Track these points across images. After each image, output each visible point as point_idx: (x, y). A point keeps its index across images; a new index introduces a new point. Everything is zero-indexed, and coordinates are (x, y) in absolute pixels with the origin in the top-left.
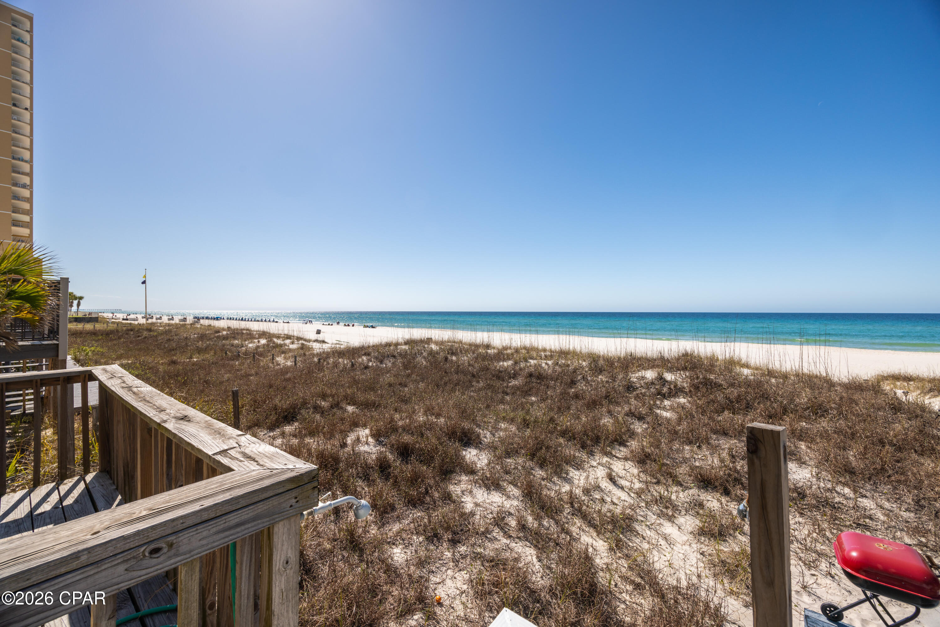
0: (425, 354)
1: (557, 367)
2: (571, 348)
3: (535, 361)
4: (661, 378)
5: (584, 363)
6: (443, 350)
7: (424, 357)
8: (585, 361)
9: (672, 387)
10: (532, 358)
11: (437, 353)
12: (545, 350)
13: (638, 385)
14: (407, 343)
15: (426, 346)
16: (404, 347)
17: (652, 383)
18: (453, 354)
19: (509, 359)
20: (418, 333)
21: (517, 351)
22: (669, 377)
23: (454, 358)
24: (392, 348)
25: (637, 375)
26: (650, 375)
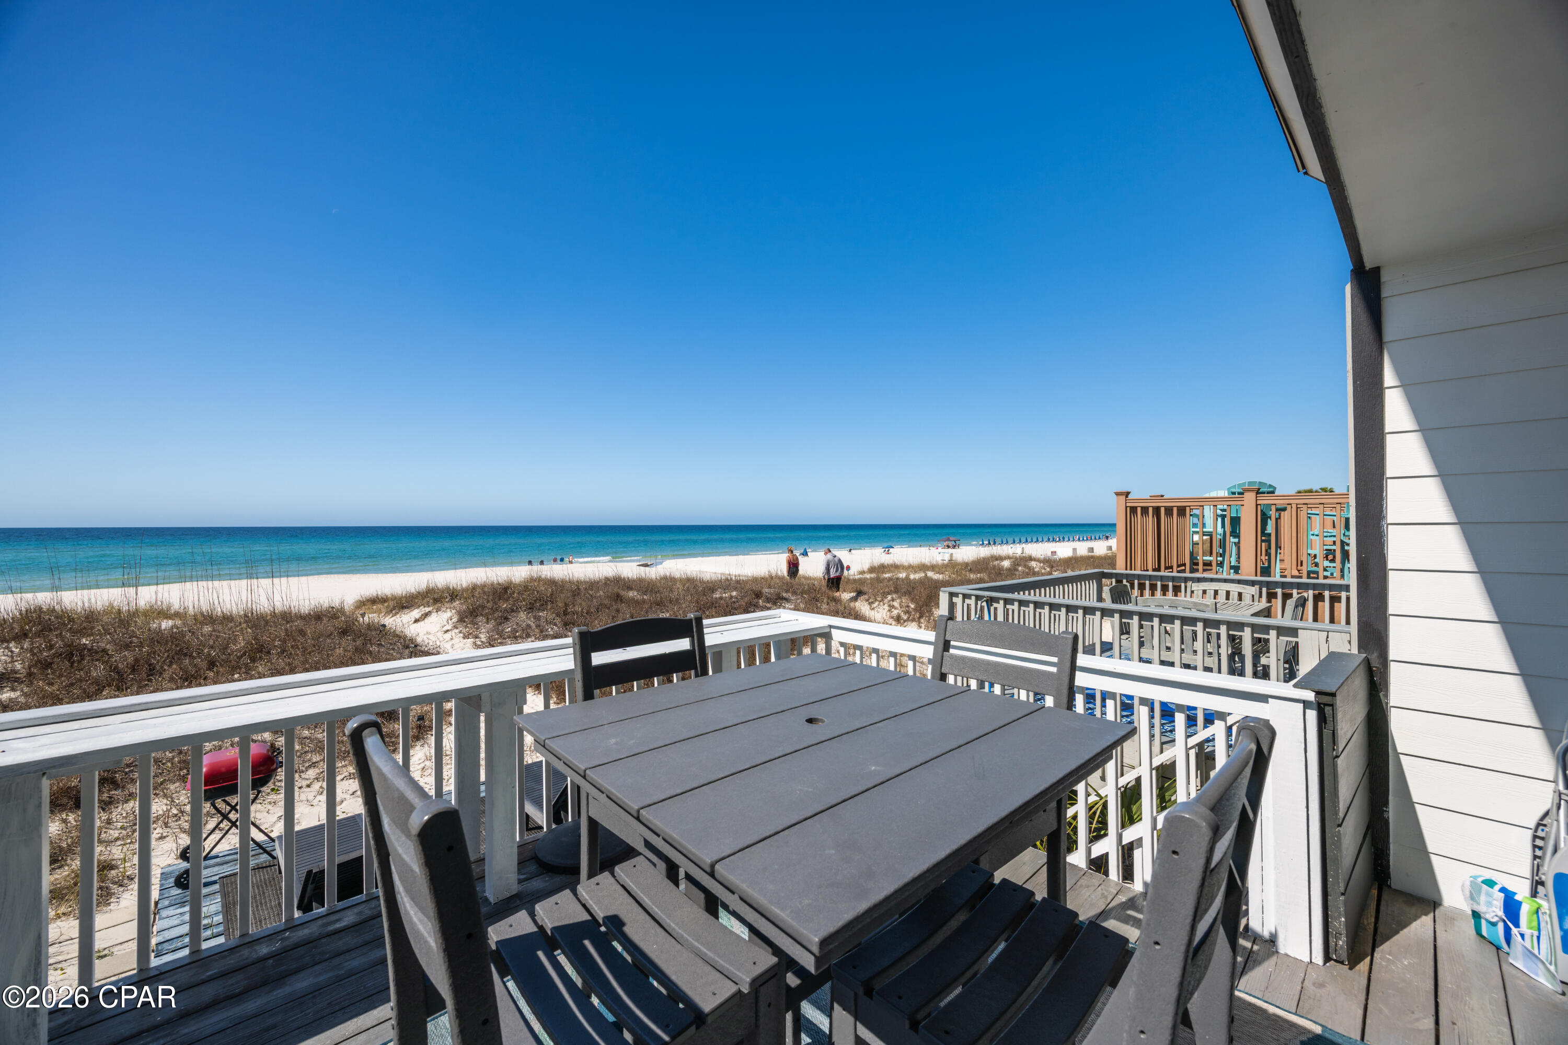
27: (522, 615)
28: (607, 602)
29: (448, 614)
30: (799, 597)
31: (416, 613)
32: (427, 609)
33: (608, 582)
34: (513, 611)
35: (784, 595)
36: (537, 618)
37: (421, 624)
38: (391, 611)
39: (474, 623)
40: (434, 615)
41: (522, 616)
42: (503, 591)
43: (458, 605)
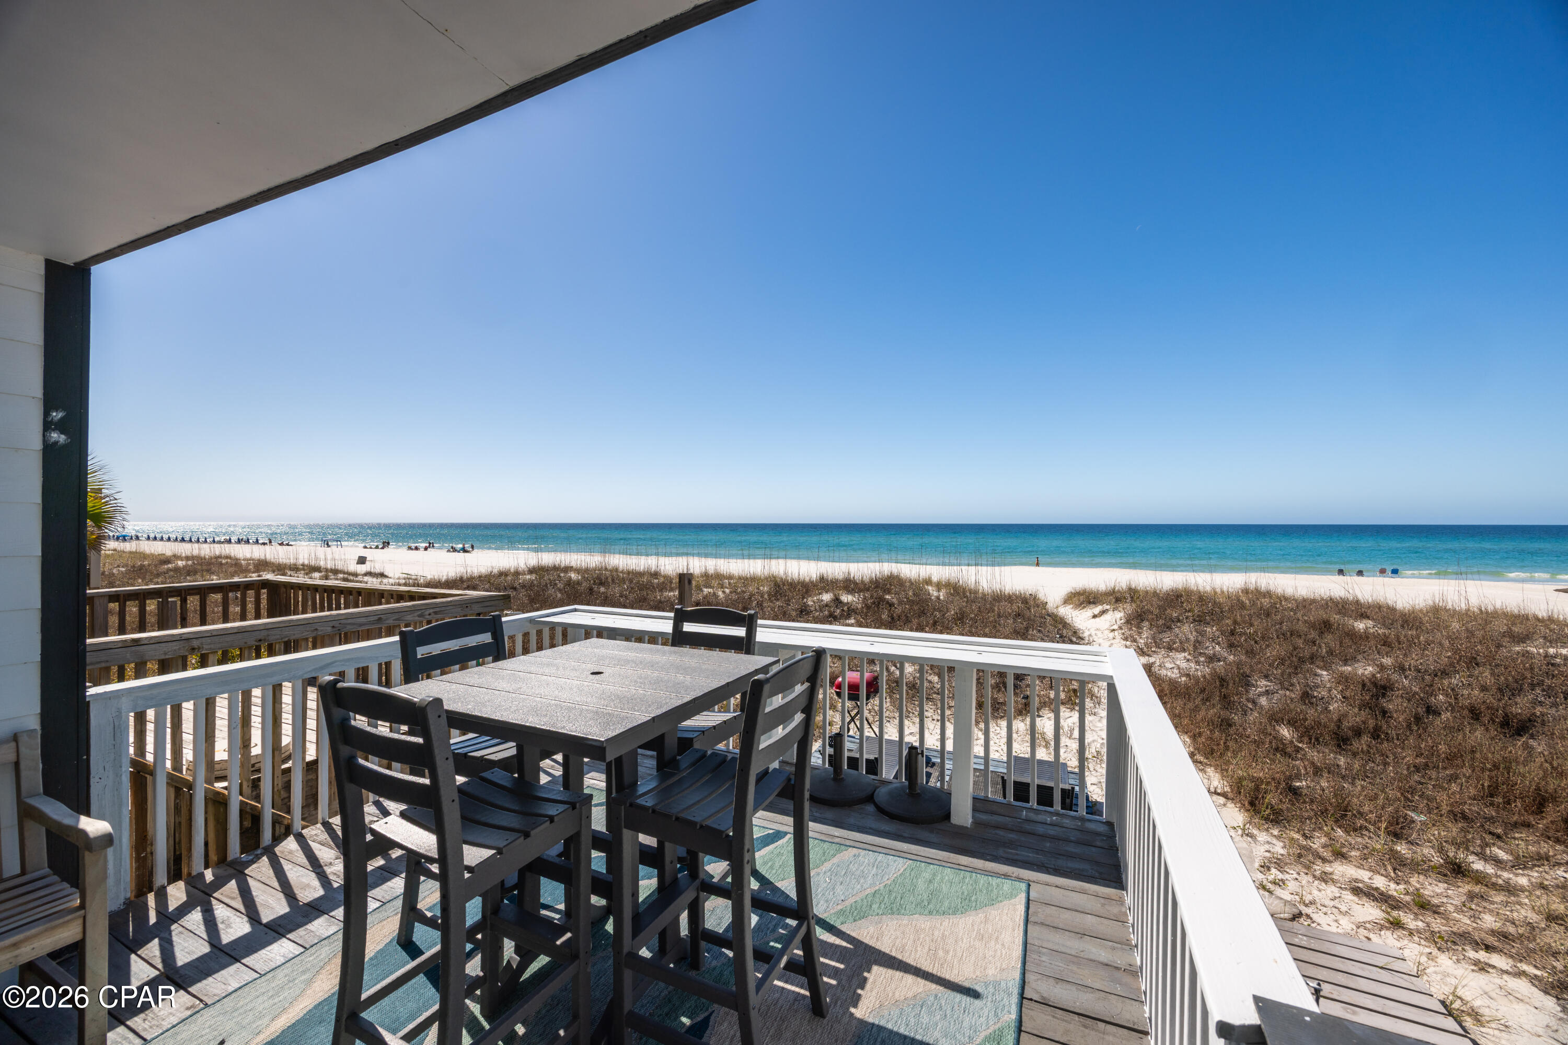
0: (560, 585)
4: (837, 600)
6: (587, 579)
7: (560, 590)
9: (845, 608)
11: (579, 583)
13: (812, 609)
14: (532, 571)
15: (562, 575)
16: (528, 577)
18: (601, 584)
20: (548, 558)
22: (846, 598)
23: (602, 589)
24: (509, 578)
25: (814, 599)
26: (827, 597)
27: (1186, 628)
29: (1119, 615)
31: (1097, 609)
32: (1108, 607)
34: (1179, 621)
36: (1202, 633)
37: (1097, 619)
38: (1081, 604)
39: (1139, 627)
40: (1111, 613)
43: (1129, 608)
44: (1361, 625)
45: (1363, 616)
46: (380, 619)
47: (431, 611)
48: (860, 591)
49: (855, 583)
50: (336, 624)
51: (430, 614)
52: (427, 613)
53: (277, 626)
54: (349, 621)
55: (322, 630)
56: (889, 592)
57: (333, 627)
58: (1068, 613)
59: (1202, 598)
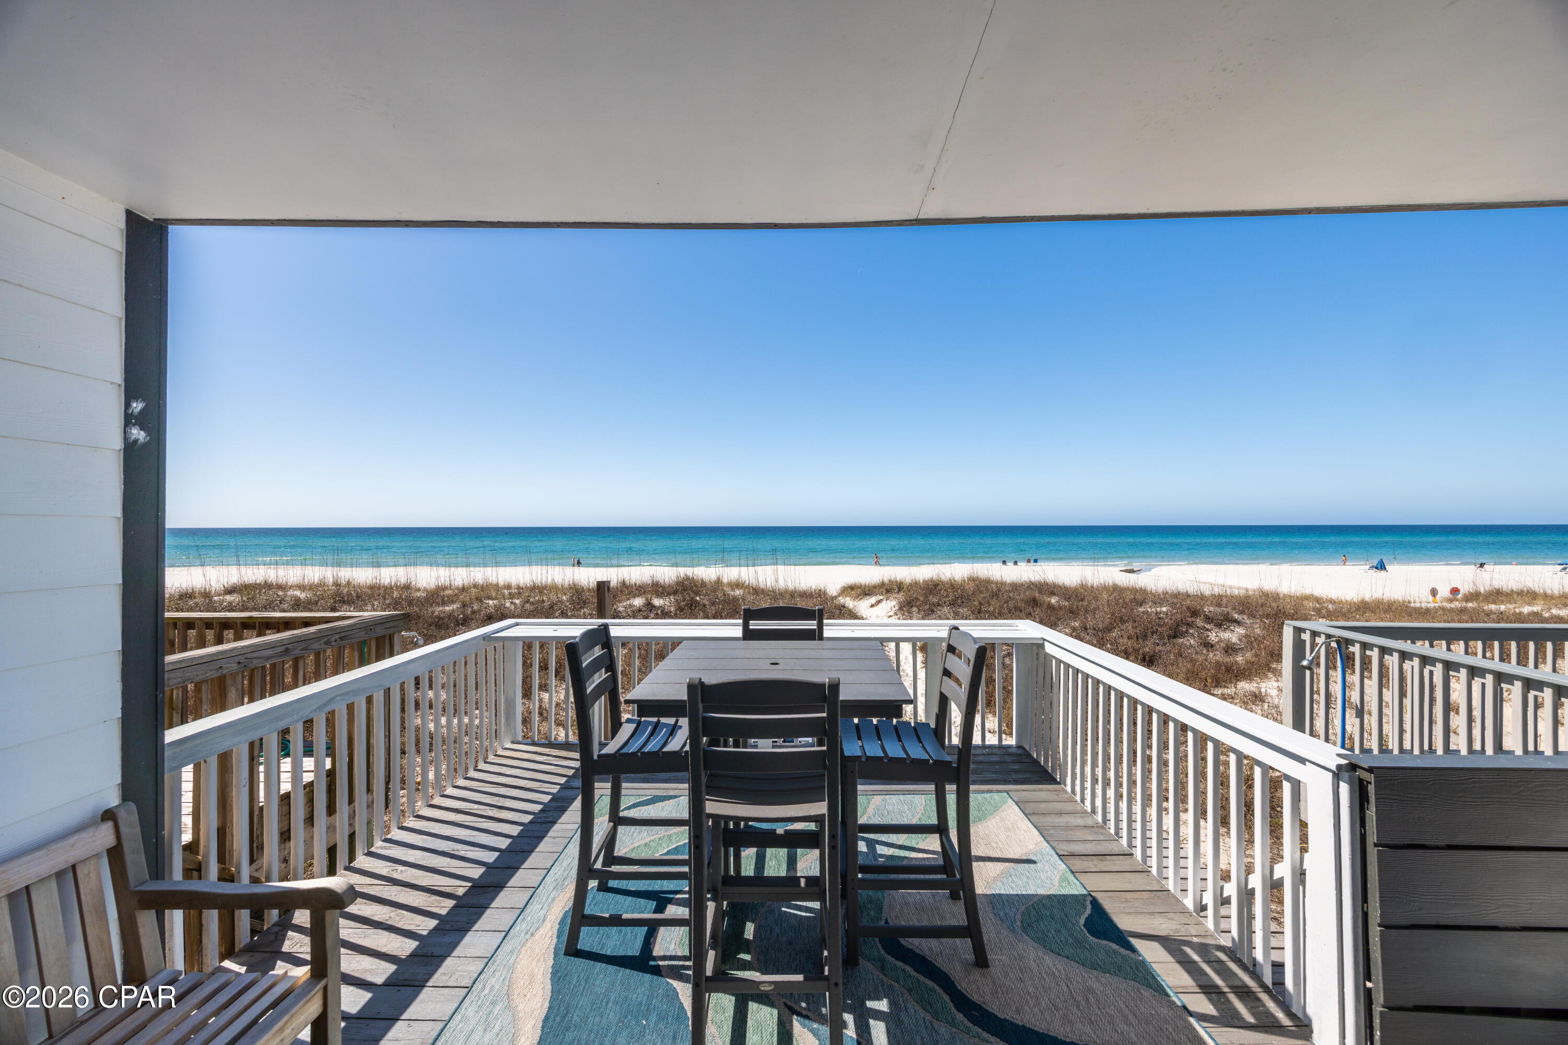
1: (527, 606)
2: (550, 580)
3: (495, 602)
5: (564, 598)
8: (565, 594)
10: (489, 598)
12: (509, 587)
17: (640, 610)
19: (453, 602)
21: (464, 589)
22: (657, 602)
25: (625, 604)
28: (1022, 605)
29: (894, 603)
30: (1258, 621)
31: (873, 600)
32: (881, 597)
33: (1032, 586)
34: (939, 605)
35: (1236, 616)
37: (875, 608)
38: (858, 595)
40: (884, 602)
41: (946, 609)
42: (933, 587)
43: (901, 596)
44: (1053, 600)
45: (1053, 594)
46: (287, 649)
47: (337, 636)
48: (669, 594)
49: (663, 587)
50: (242, 659)
51: (336, 641)
52: (333, 639)
53: (179, 666)
54: (256, 655)
55: (227, 668)
56: (697, 593)
57: (239, 663)
58: (849, 602)
59: (953, 585)
